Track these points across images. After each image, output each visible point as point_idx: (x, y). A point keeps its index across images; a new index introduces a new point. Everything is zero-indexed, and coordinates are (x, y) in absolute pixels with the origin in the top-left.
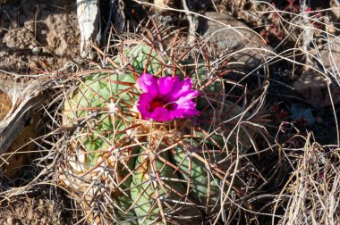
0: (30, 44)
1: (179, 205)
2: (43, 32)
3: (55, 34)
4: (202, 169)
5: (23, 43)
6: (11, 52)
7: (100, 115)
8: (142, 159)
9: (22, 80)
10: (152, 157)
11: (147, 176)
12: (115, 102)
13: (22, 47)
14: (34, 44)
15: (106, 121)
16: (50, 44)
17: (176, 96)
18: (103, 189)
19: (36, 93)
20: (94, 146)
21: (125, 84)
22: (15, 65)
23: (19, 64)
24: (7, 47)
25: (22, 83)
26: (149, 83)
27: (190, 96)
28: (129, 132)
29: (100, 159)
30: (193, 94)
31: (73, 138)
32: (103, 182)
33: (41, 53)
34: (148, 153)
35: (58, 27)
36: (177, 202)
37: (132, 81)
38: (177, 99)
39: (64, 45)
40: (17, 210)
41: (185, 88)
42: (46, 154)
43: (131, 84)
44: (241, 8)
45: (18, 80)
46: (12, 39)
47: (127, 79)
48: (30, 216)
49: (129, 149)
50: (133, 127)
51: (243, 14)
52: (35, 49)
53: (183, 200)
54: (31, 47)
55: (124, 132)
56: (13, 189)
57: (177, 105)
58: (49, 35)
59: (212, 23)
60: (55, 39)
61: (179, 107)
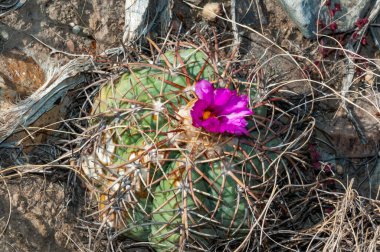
0: (72, 21)
1: (204, 220)
2: (87, 12)
3: (98, 17)
4: (233, 190)
5: (66, 18)
6: (51, 24)
7: (144, 110)
8: (176, 165)
9: (56, 56)
10: (189, 165)
11: (178, 184)
12: (162, 101)
13: (64, 22)
14: (76, 22)
15: (149, 118)
16: (91, 25)
17: (228, 110)
18: (128, 187)
19: (74, 73)
20: (127, 141)
21: (176, 86)
22: (52, 39)
23: (56, 39)
24: (49, 19)
25: (56, 59)
26: (206, 91)
27: (243, 114)
28: (170, 135)
29: (133, 156)
30: (246, 112)
31: (108, 128)
32: (131, 179)
33: (80, 33)
34: (186, 161)
35: (103, 11)
36: (202, 216)
37: (182, 84)
38: (229, 114)
39: (105, 30)
40: (25, 188)
41: (240, 105)
42: (74, 137)
43: (181, 88)
44: (287, 37)
45: (53, 55)
46: (56, 12)
47: (178, 81)
48: (37, 197)
49: (166, 152)
50: (177, 131)
51: (287, 43)
52: (76, 28)
53: (209, 216)
54: (72, 24)
55: (165, 134)
56: (28, 165)
57: (228, 120)
58: (92, 16)
59: (255, 45)
60: (98, 23)
61: (229, 123)
